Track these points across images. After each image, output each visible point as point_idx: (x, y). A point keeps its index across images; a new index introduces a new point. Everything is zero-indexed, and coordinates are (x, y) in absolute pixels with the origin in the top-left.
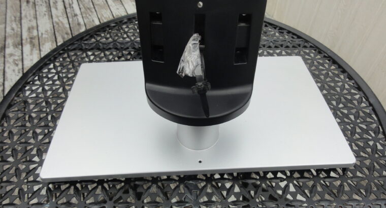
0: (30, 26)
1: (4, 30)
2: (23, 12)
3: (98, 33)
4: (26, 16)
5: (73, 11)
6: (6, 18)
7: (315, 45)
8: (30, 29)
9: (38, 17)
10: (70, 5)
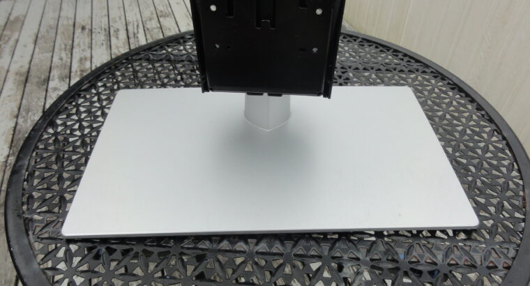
0: (82, 56)
1: (50, 59)
2: (75, 39)
3: (169, 44)
4: (79, 45)
5: (138, 41)
6: (54, 47)
7: (437, 71)
8: (81, 60)
9: (93, 46)
10: (134, 34)
